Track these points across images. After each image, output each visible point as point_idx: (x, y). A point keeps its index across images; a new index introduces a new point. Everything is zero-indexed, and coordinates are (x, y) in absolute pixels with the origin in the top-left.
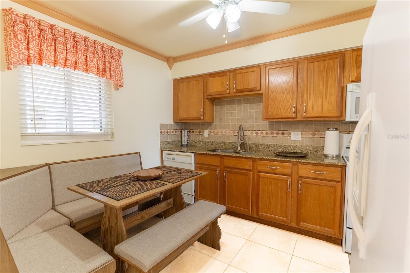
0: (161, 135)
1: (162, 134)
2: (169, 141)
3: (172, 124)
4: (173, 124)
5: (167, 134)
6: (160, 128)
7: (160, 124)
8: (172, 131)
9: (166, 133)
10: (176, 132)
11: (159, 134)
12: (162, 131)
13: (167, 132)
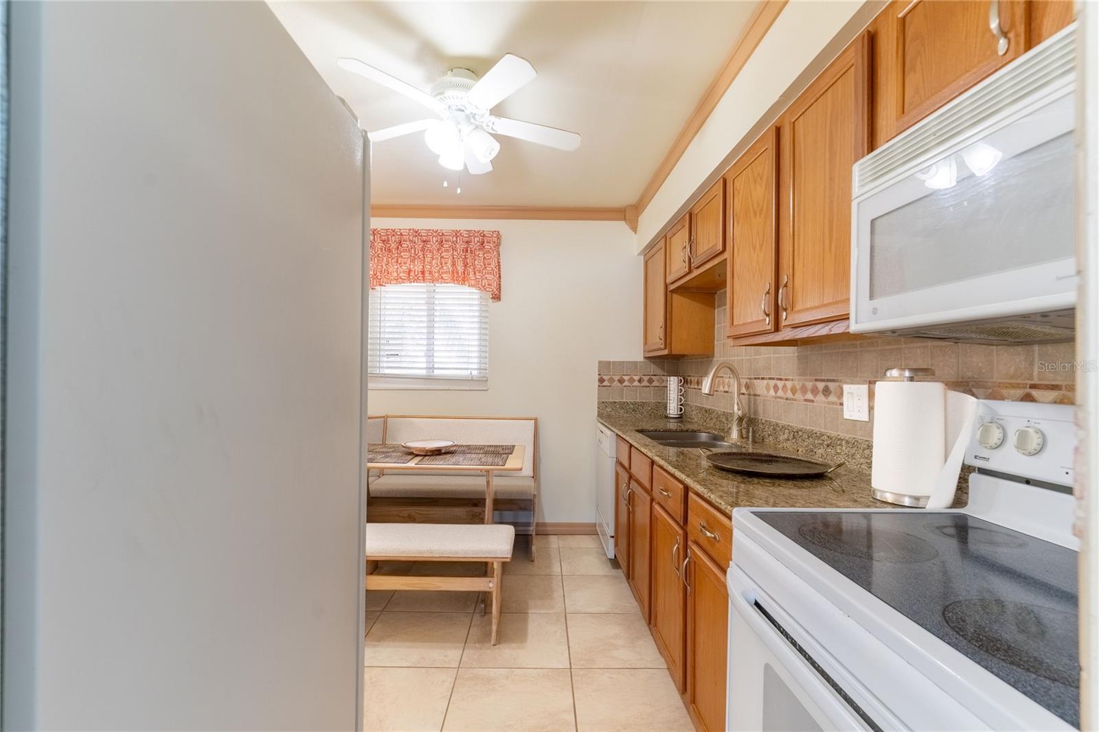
0: (599, 386)
1: (604, 384)
2: (624, 403)
3: (636, 362)
4: (640, 362)
5: (619, 384)
6: (599, 370)
7: (600, 362)
8: (636, 378)
9: (616, 384)
10: (650, 381)
11: (597, 383)
12: (604, 377)
13: (621, 381)
